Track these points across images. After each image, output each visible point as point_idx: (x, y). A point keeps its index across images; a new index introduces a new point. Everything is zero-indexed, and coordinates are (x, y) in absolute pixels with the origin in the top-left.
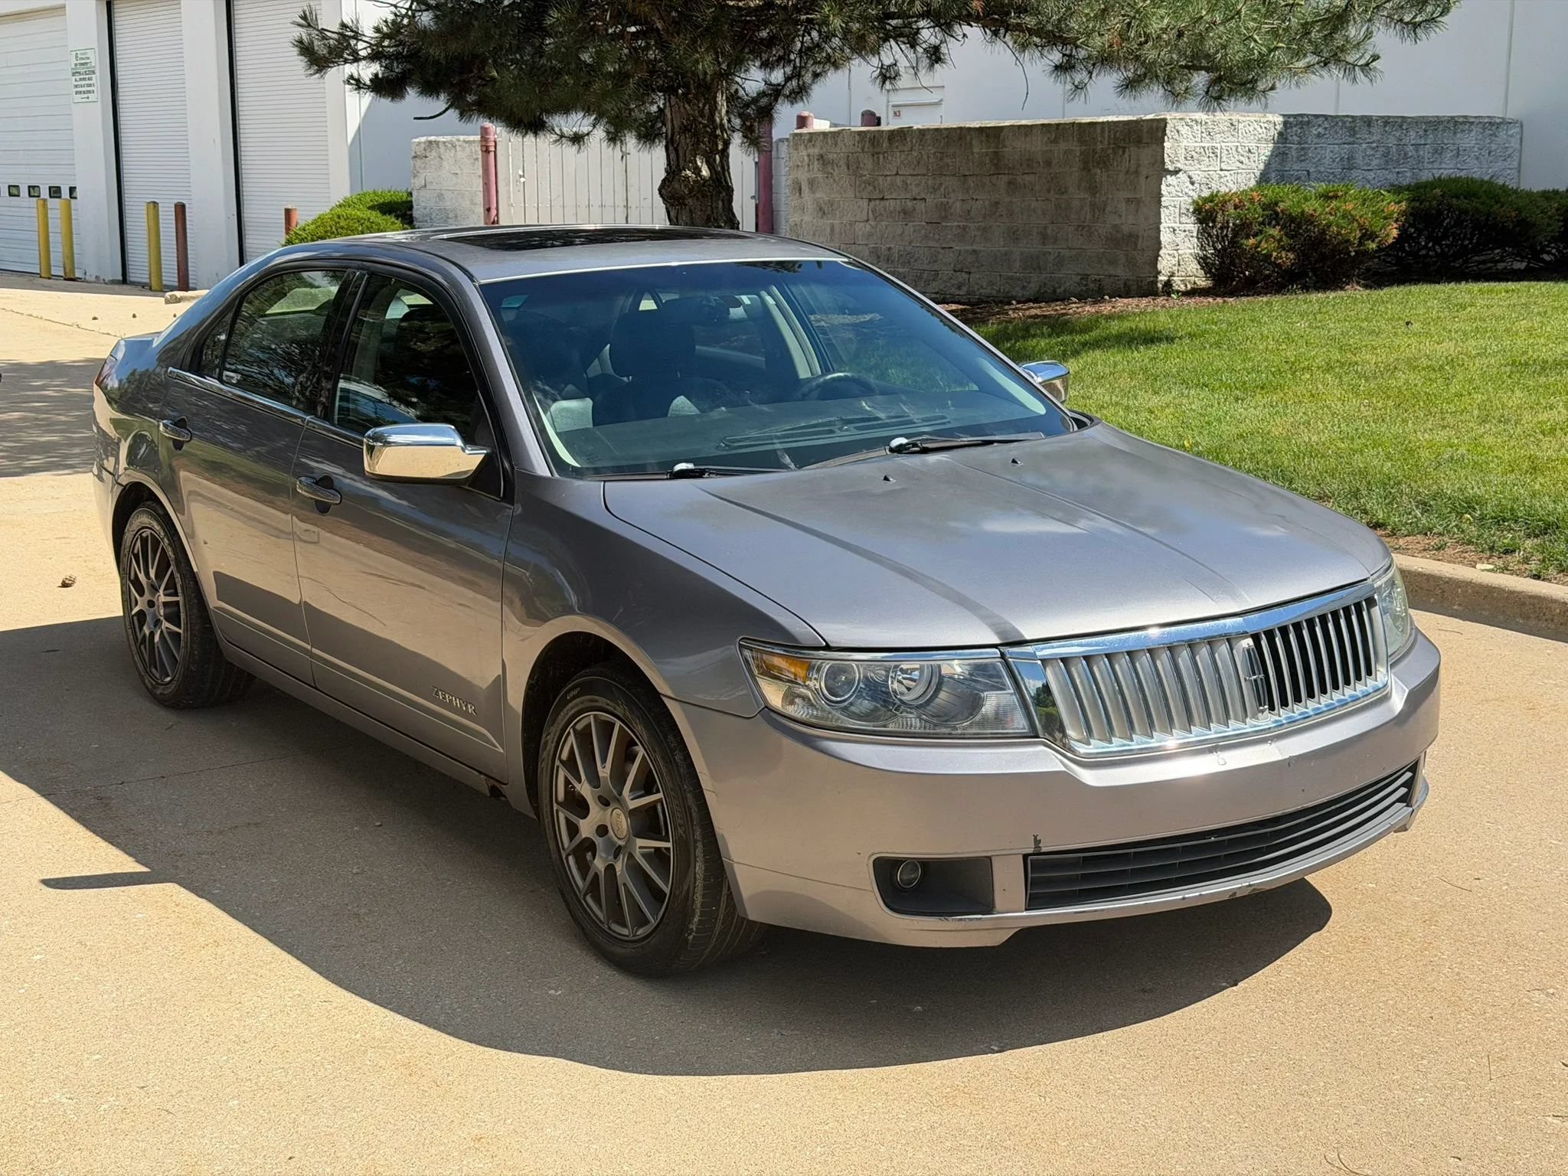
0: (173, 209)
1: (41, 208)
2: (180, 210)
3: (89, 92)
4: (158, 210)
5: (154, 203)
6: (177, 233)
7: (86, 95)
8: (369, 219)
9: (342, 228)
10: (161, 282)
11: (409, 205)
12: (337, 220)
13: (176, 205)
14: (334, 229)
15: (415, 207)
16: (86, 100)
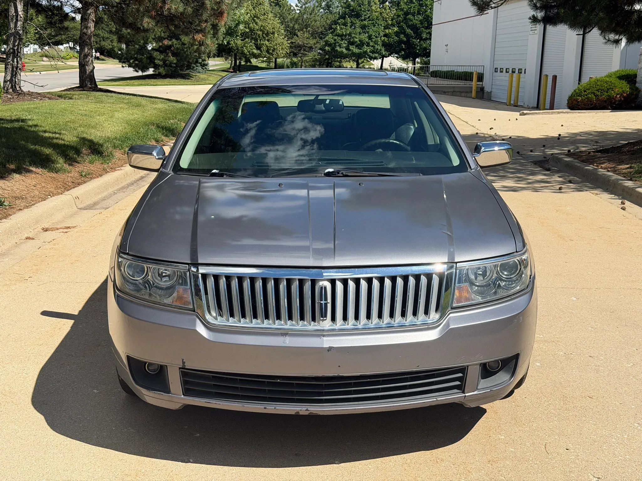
0: (552, 78)
1: (510, 77)
2: (555, 78)
3: (535, 30)
4: (547, 78)
5: (546, 75)
6: (552, 87)
7: (534, 31)
8: (611, 82)
9: (598, 85)
10: (545, 106)
11: (635, 76)
12: (597, 82)
13: (553, 76)
14: (594, 86)
15: (638, 77)
16: (534, 33)
